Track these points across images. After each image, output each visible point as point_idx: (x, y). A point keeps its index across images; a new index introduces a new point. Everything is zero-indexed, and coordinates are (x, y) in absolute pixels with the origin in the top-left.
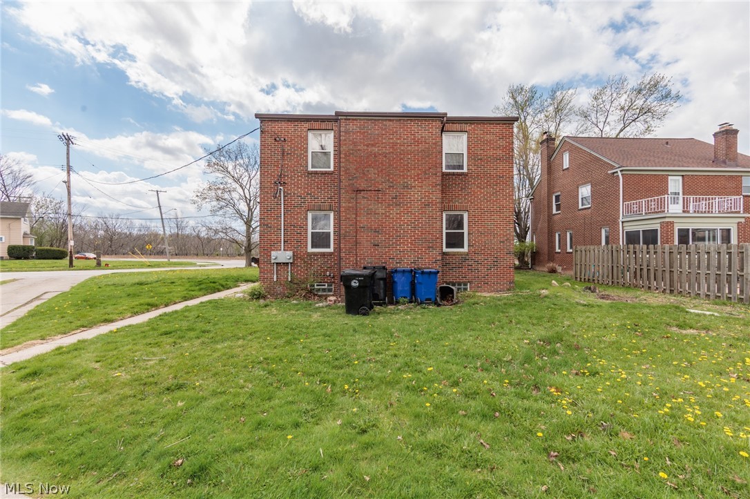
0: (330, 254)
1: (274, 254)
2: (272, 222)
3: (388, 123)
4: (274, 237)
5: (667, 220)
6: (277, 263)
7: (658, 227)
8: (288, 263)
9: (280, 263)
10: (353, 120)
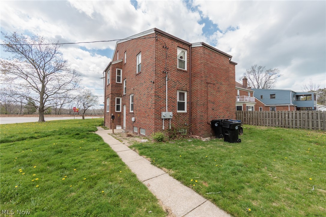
0: (186, 114)
1: (163, 114)
2: (161, 94)
3: (217, 54)
4: (162, 104)
5: (245, 103)
6: (165, 119)
7: (242, 105)
8: (169, 119)
9: (167, 119)
10: (206, 48)
